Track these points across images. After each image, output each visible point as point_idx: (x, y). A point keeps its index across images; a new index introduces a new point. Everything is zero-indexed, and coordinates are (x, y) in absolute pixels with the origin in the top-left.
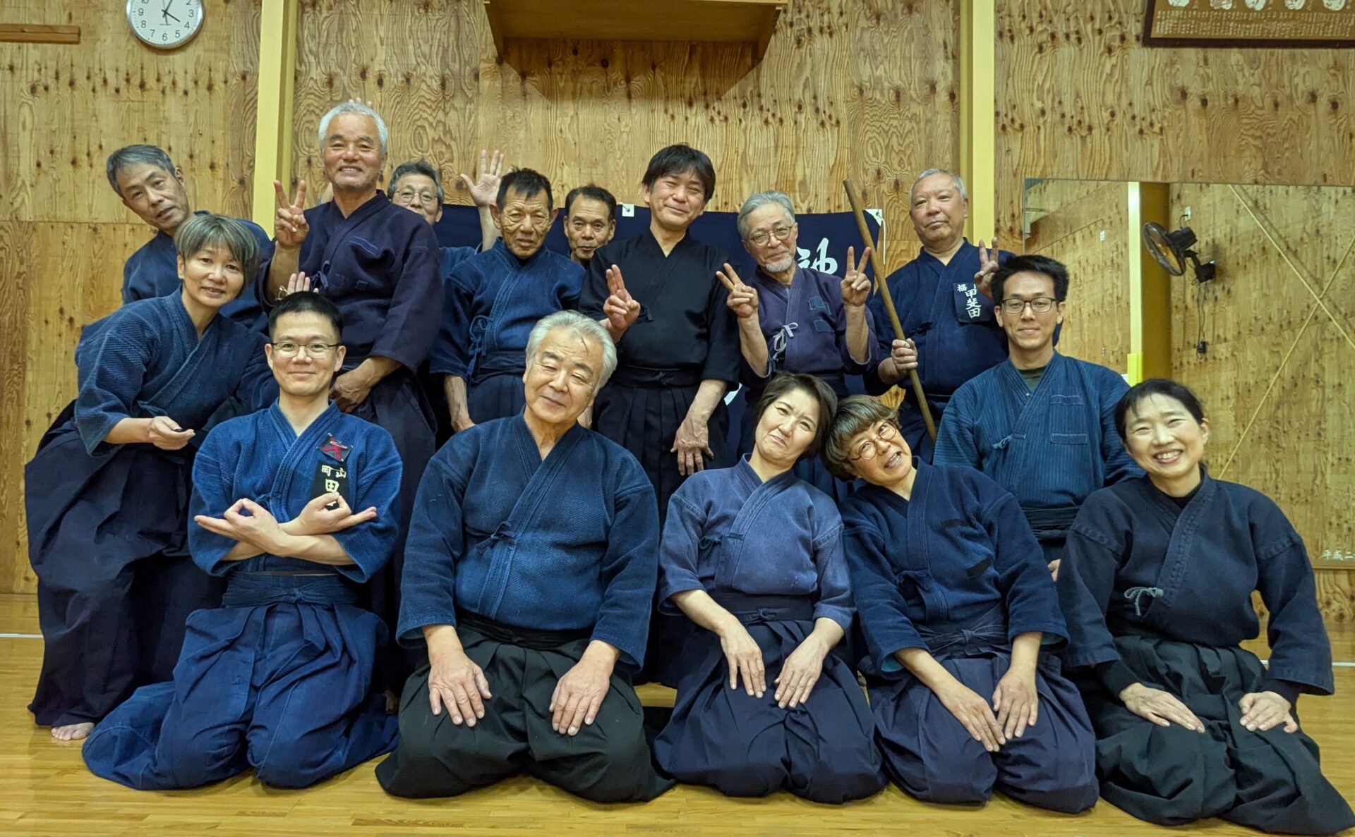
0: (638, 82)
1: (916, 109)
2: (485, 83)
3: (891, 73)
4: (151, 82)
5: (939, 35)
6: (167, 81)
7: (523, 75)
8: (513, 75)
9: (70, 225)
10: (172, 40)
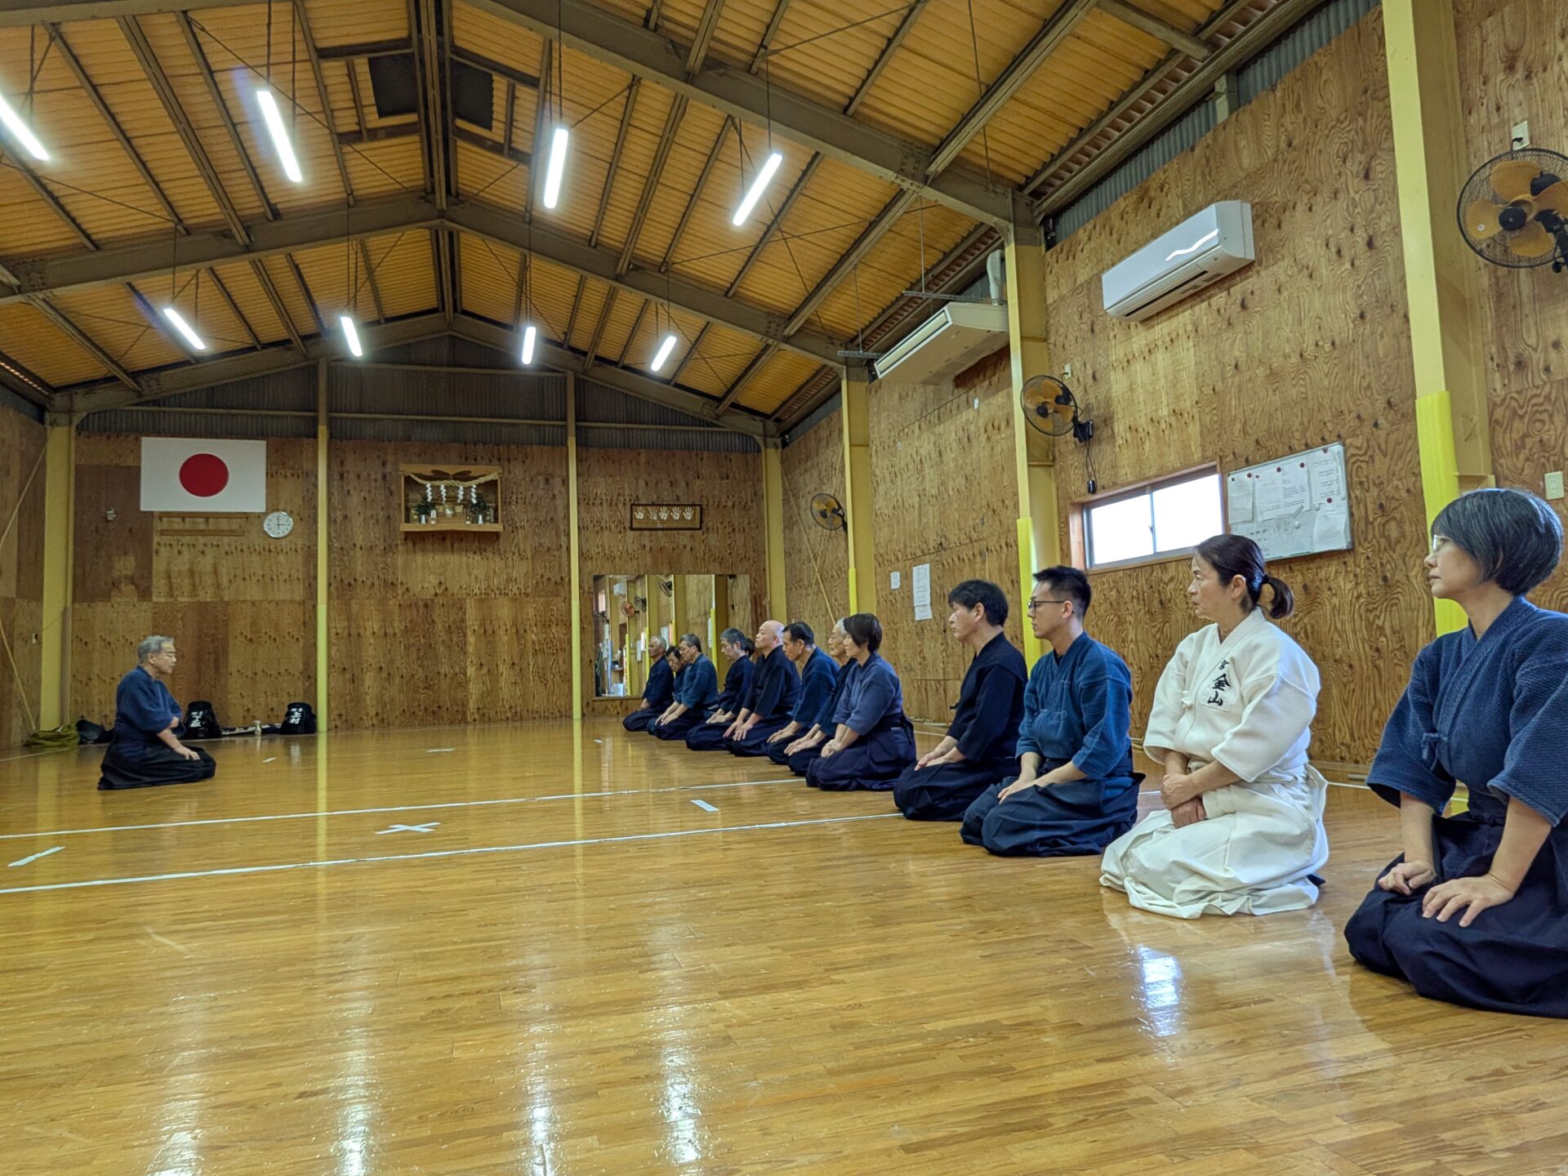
0: (456, 545)
1: (555, 553)
2: (400, 547)
3: (546, 542)
4: (273, 549)
5: (562, 527)
6: (279, 549)
7: (414, 544)
8: (410, 545)
9: (244, 602)
10: (281, 535)
